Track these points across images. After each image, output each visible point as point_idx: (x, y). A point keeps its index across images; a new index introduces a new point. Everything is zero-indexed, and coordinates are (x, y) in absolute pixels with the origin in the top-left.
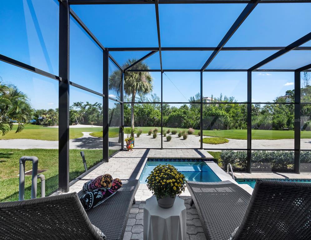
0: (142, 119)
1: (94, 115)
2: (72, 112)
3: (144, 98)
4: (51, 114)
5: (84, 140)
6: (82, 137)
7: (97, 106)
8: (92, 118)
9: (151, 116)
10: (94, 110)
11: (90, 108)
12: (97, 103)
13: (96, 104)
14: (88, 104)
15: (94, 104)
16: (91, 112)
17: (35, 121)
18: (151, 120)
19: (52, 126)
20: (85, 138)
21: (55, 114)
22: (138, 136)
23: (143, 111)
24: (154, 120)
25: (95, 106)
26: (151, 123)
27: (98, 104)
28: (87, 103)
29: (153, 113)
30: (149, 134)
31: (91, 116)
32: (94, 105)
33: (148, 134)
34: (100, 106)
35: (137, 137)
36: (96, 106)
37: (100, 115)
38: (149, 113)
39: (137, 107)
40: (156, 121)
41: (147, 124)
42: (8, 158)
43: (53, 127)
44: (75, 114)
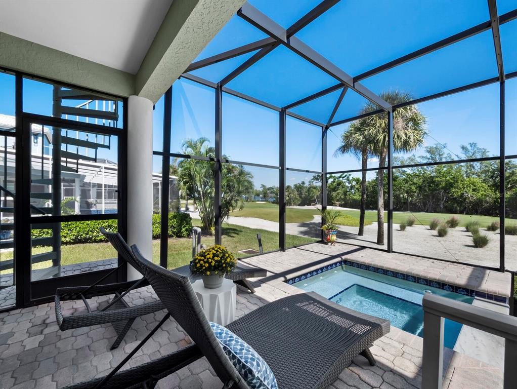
0: (431, 197)
1: (338, 191)
2: (311, 189)
3: (440, 155)
4: (288, 191)
5: (311, 226)
6: (311, 222)
7: (345, 178)
8: (336, 195)
9: (456, 192)
10: (339, 184)
11: (334, 182)
13: (343, 176)
14: (331, 176)
15: (339, 175)
16: (335, 188)
17: (275, 199)
18: (455, 200)
19: (290, 205)
20: (314, 224)
21: (293, 190)
22: (403, 228)
23: (433, 182)
24: (465, 199)
25: (341, 179)
26: (456, 205)
27: (346, 176)
29: (461, 186)
30: (431, 227)
31: (334, 194)
33: (429, 227)
34: (348, 178)
35: (400, 229)
36: (343, 178)
37: (348, 191)
38: (450, 185)
39: (419, 176)
40: (471, 202)
41: (445, 207)
42: (237, 234)
43: (290, 207)
44: (314, 190)
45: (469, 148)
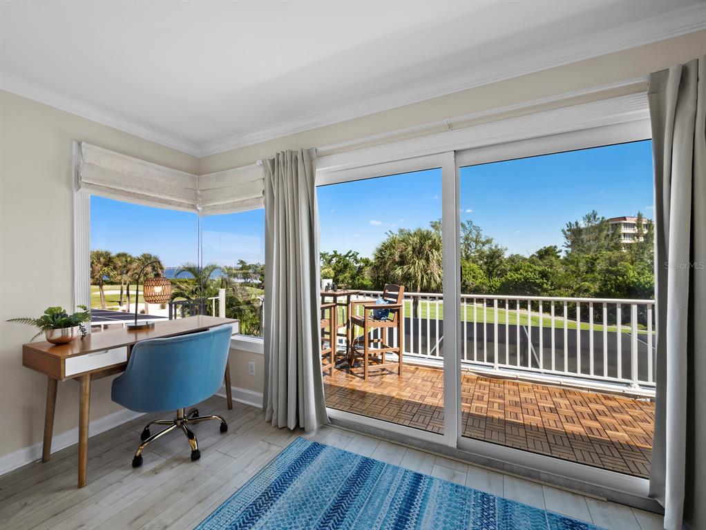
10: (346, 264)
11: (339, 262)
12: (350, 252)
13: (350, 255)
14: (335, 255)
15: (345, 254)
16: (341, 270)
25: (348, 258)
27: (353, 255)
28: (335, 252)
32: (346, 256)
34: (355, 257)
36: (350, 257)
45: (467, 226)
